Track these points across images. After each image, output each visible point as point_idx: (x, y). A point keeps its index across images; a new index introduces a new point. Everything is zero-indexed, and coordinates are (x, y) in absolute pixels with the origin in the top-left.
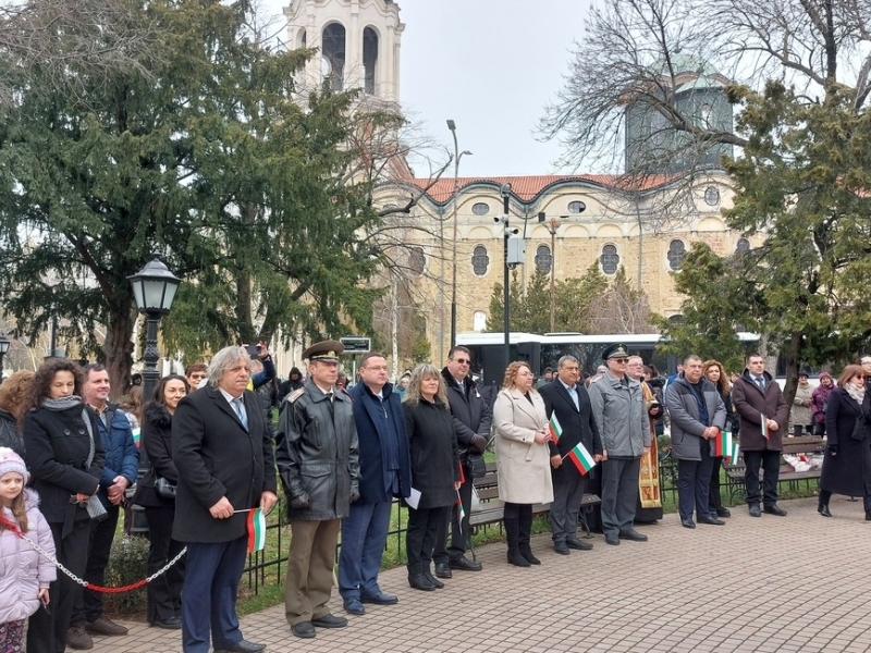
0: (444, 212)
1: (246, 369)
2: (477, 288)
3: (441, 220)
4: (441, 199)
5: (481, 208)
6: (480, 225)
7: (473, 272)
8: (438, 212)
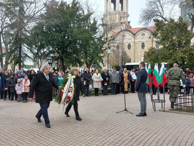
0: (135, 36)
1: (49, 69)
2: (142, 52)
3: (134, 38)
4: (134, 33)
5: (143, 35)
6: (143, 38)
7: (141, 48)
8: (134, 36)
